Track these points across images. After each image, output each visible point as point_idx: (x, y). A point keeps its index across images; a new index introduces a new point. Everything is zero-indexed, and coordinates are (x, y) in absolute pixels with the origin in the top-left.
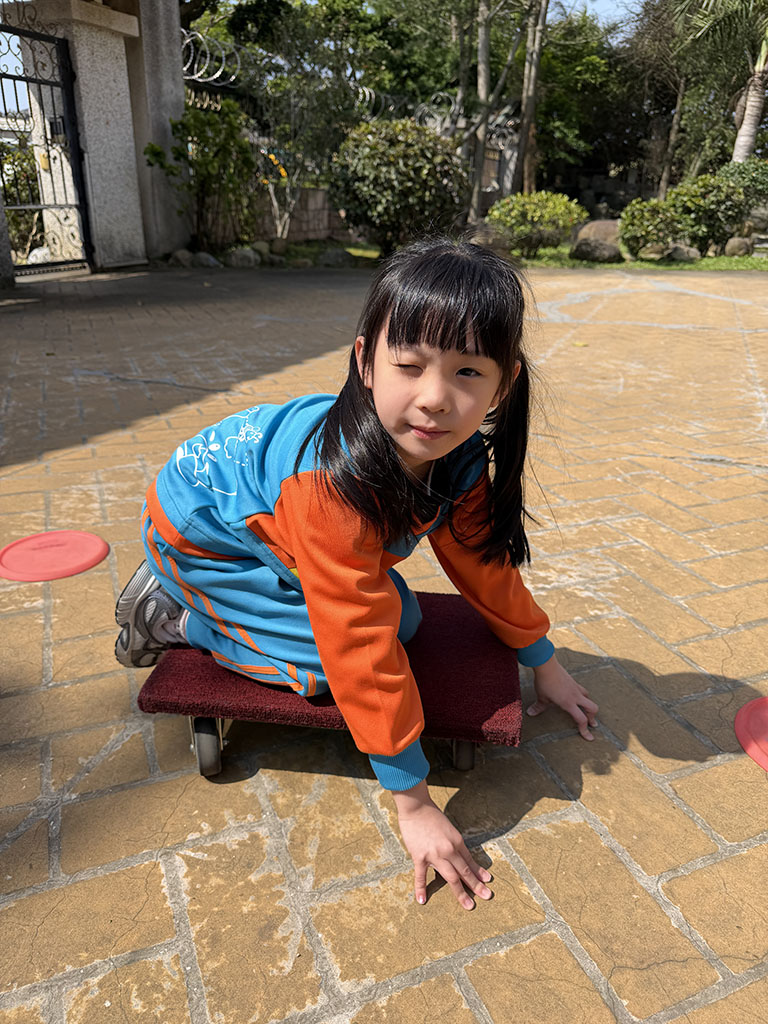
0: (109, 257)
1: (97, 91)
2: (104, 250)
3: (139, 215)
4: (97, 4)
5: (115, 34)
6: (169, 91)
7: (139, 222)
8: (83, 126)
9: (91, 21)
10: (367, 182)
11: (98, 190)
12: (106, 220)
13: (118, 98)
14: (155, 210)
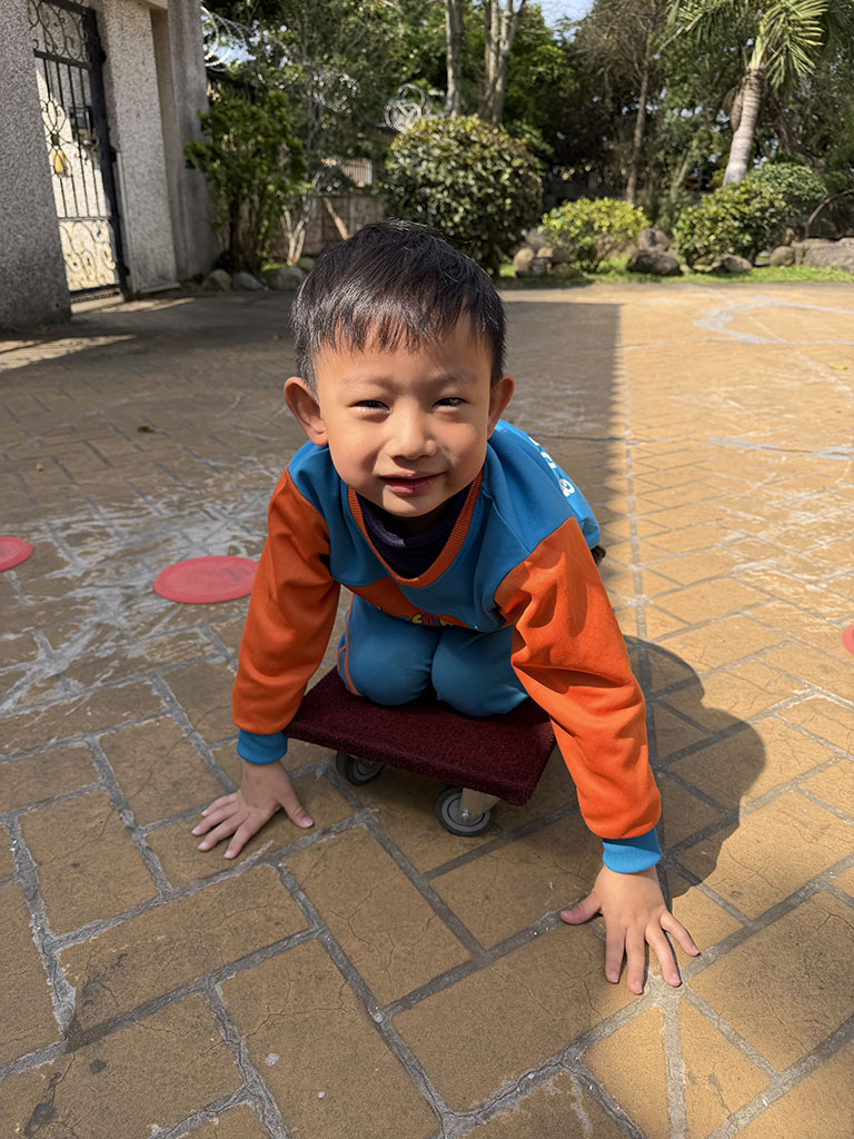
0: (145, 281)
1: (128, 75)
2: (140, 272)
3: (169, 228)
5: (142, 4)
6: (193, 77)
7: (169, 237)
8: (115, 119)
10: (440, 189)
11: (132, 199)
12: (140, 234)
13: (147, 84)
14: (182, 222)
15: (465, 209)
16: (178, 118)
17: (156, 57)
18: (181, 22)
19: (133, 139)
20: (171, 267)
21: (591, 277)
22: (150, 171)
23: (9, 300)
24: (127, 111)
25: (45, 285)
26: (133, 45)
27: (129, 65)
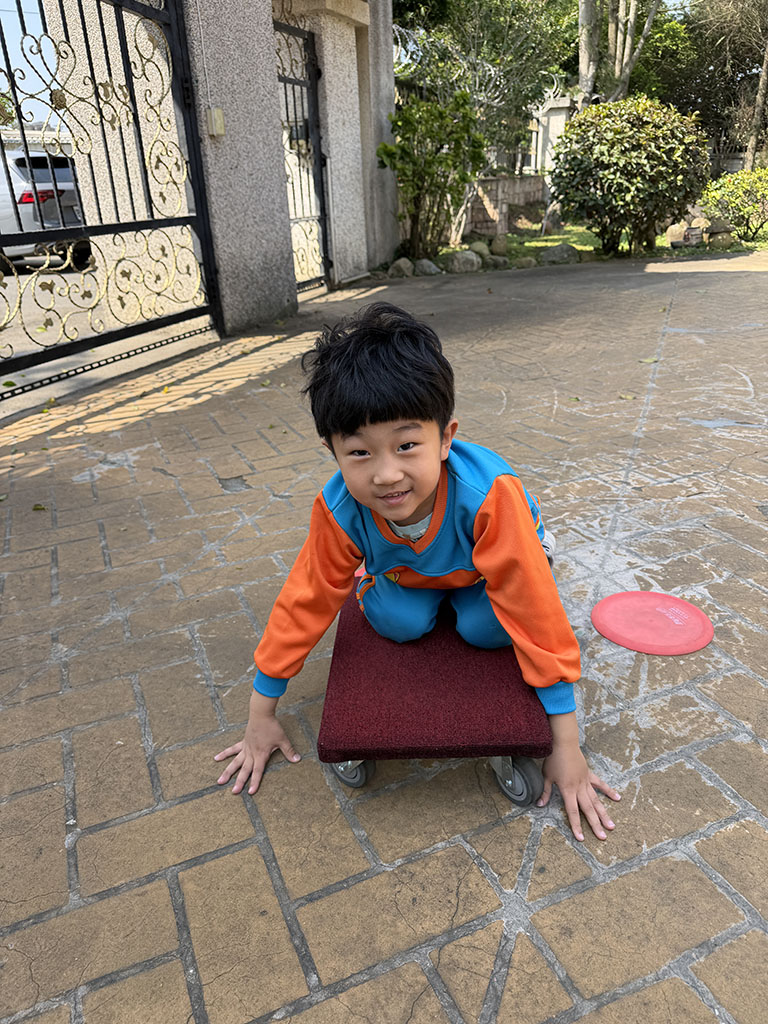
0: (345, 272)
1: (337, 88)
2: (341, 264)
3: (363, 223)
5: (349, 21)
6: (385, 84)
7: (363, 231)
8: (326, 128)
11: (337, 200)
16: (372, 123)
17: (358, 69)
18: (378, 37)
19: (340, 145)
20: (364, 258)
21: (749, 244)
22: (351, 173)
24: (336, 121)
25: (280, 283)
26: (342, 61)
27: (339, 79)
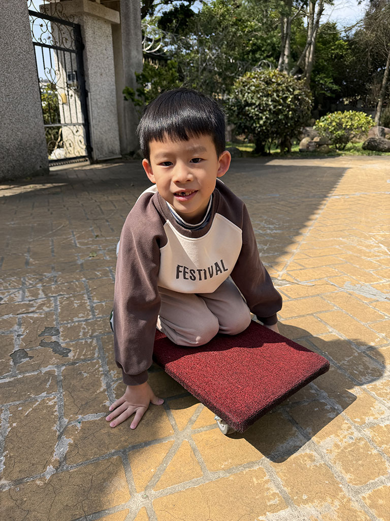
0: (101, 154)
1: (96, 55)
2: (98, 150)
3: (117, 129)
4: (97, 3)
5: (107, 21)
6: (135, 56)
7: (117, 133)
8: (88, 76)
9: (94, 13)
10: (253, 107)
11: (95, 115)
12: (100, 132)
13: (107, 60)
14: (125, 126)
15: (266, 117)
16: (124, 76)
17: (113, 47)
18: (129, 30)
19: (98, 86)
20: (117, 147)
21: (340, 152)
22: (107, 101)
23: (11, 164)
24: (95, 73)
25: (33, 157)
26: (100, 41)
27: (98, 50)
